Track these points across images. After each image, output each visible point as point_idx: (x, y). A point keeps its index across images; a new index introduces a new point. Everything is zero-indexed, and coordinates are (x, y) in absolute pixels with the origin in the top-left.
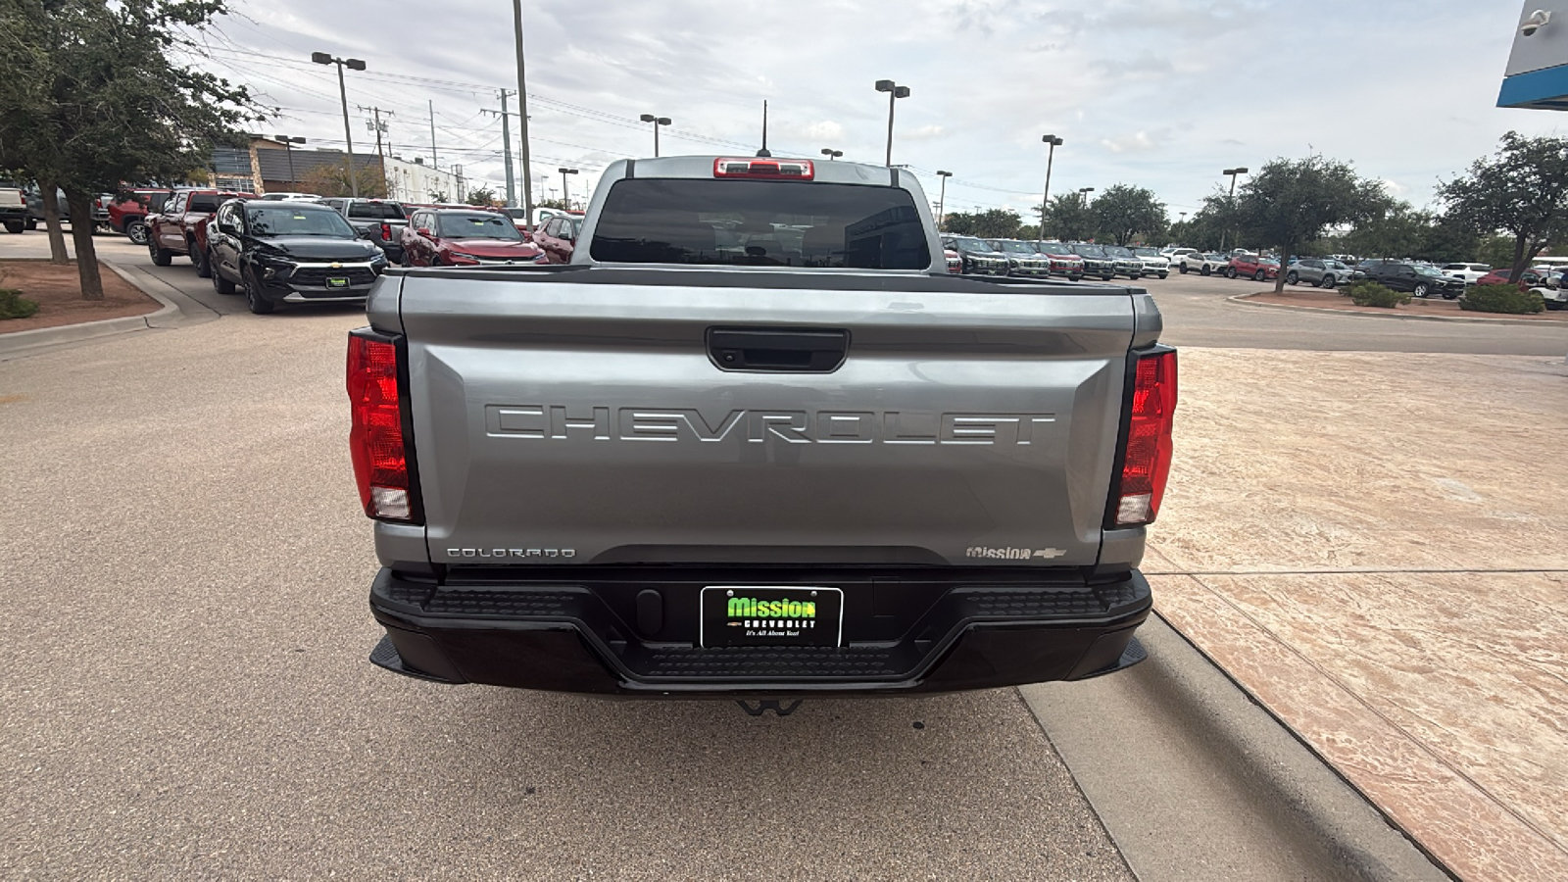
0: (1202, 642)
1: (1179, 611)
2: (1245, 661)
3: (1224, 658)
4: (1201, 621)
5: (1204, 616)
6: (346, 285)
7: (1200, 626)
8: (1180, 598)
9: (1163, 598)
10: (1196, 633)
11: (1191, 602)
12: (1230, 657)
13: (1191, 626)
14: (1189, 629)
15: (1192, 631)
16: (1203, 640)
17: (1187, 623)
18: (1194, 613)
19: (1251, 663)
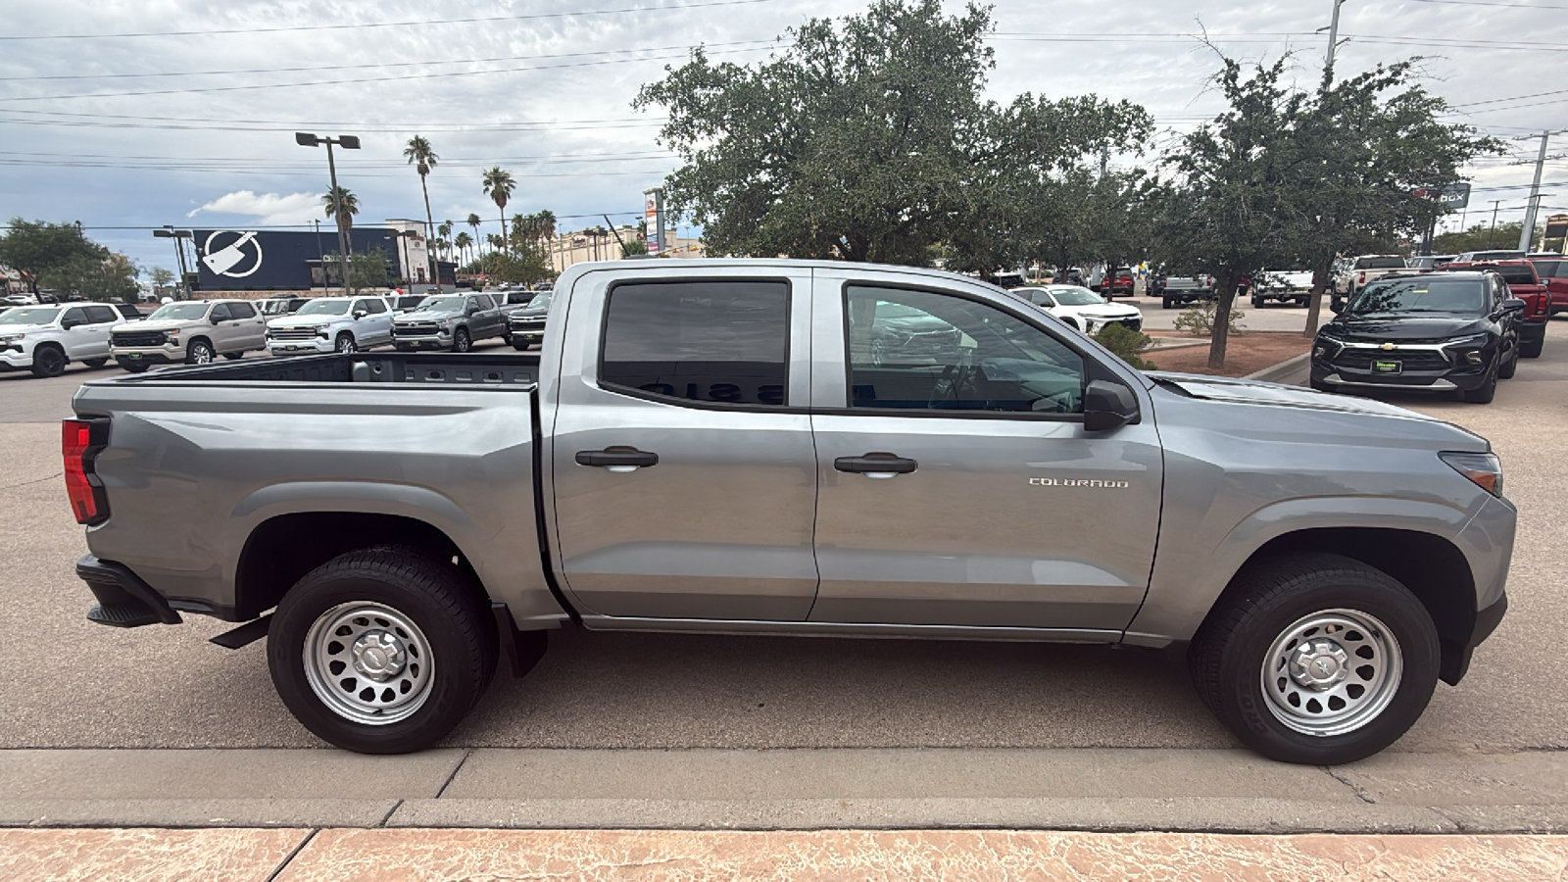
0: (124, 834)
1: (186, 847)
2: (59, 853)
3: (88, 838)
4: (147, 858)
5: (147, 867)
6: (1397, 369)
7: (142, 851)
8: (200, 864)
9: (223, 846)
10: (142, 838)
11: (182, 870)
12: (80, 844)
13: (153, 841)
14: (154, 837)
15: (148, 837)
16: (126, 838)
17: (163, 842)
18: (164, 859)
19: (50, 857)
